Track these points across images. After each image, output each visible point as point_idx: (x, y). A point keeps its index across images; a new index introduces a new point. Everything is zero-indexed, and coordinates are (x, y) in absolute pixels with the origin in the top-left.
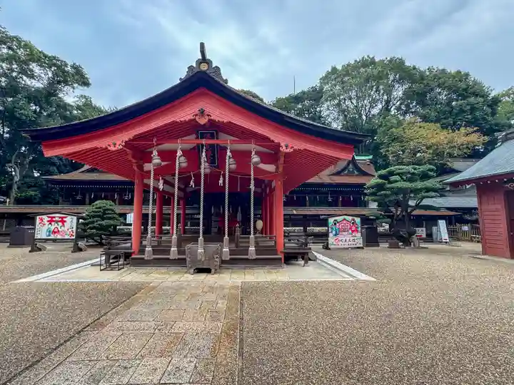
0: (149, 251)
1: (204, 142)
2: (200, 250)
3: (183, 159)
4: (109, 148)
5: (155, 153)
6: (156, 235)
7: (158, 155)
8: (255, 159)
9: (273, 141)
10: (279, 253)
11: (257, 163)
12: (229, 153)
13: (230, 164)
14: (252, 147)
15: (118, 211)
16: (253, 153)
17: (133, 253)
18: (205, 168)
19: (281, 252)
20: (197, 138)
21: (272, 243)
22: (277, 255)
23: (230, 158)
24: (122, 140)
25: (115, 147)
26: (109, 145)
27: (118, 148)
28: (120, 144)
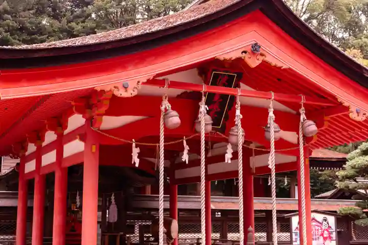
24: (138, 80)
25: (126, 91)
26: (115, 87)
27: (131, 94)
28: (135, 88)
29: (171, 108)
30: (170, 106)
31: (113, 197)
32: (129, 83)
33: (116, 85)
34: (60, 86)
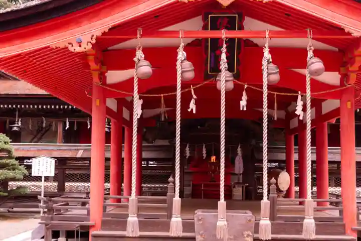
0: (133, 223)
1: (224, 34)
2: (221, 223)
3: (188, 65)
4: (71, 49)
5: (140, 54)
6: (111, 196)
7: (146, 59)
8: (316, 64)
9: (349, 34)
10: (349, 231)
11: (317, 72)
12: (267, 55)
13: (269, 73)
14: (309, 43)
15: (16, 154)
16: (310, 54)
17: (93, 226)
18: (224, 81)
19: (353, 230)
20: (205, 28)
21: (336, 213)
22: (344, 234)
23: (269, 62)
24: (92, 34)
25: (80, 46)
26: (69, 44)
27: (85, 48)
28: (88, 42)
29: (145, 57)
30: (143, 56)
31: (239, 150)
32: (82, 38)
33: (70, 42)
34: (19, 48)
